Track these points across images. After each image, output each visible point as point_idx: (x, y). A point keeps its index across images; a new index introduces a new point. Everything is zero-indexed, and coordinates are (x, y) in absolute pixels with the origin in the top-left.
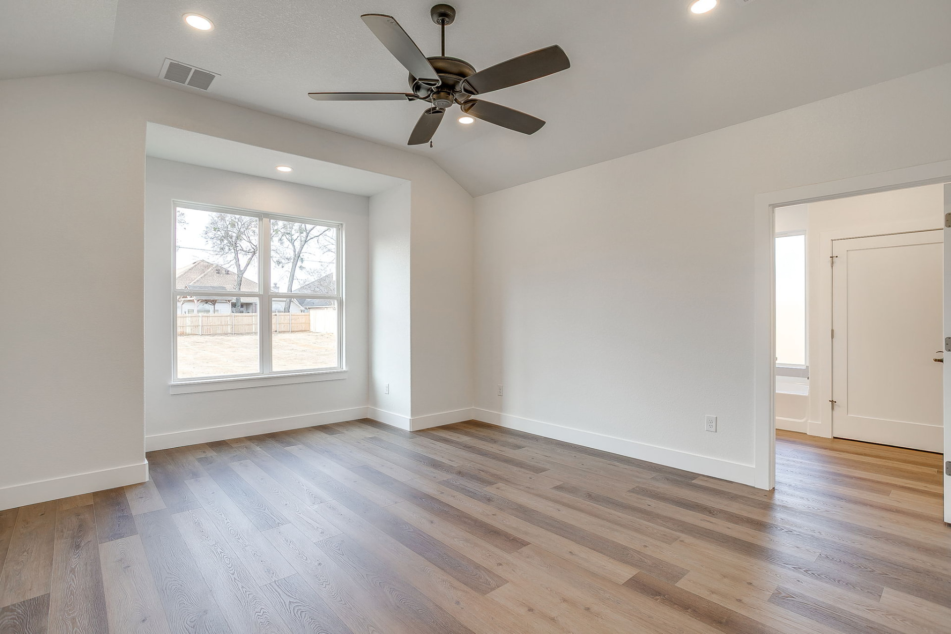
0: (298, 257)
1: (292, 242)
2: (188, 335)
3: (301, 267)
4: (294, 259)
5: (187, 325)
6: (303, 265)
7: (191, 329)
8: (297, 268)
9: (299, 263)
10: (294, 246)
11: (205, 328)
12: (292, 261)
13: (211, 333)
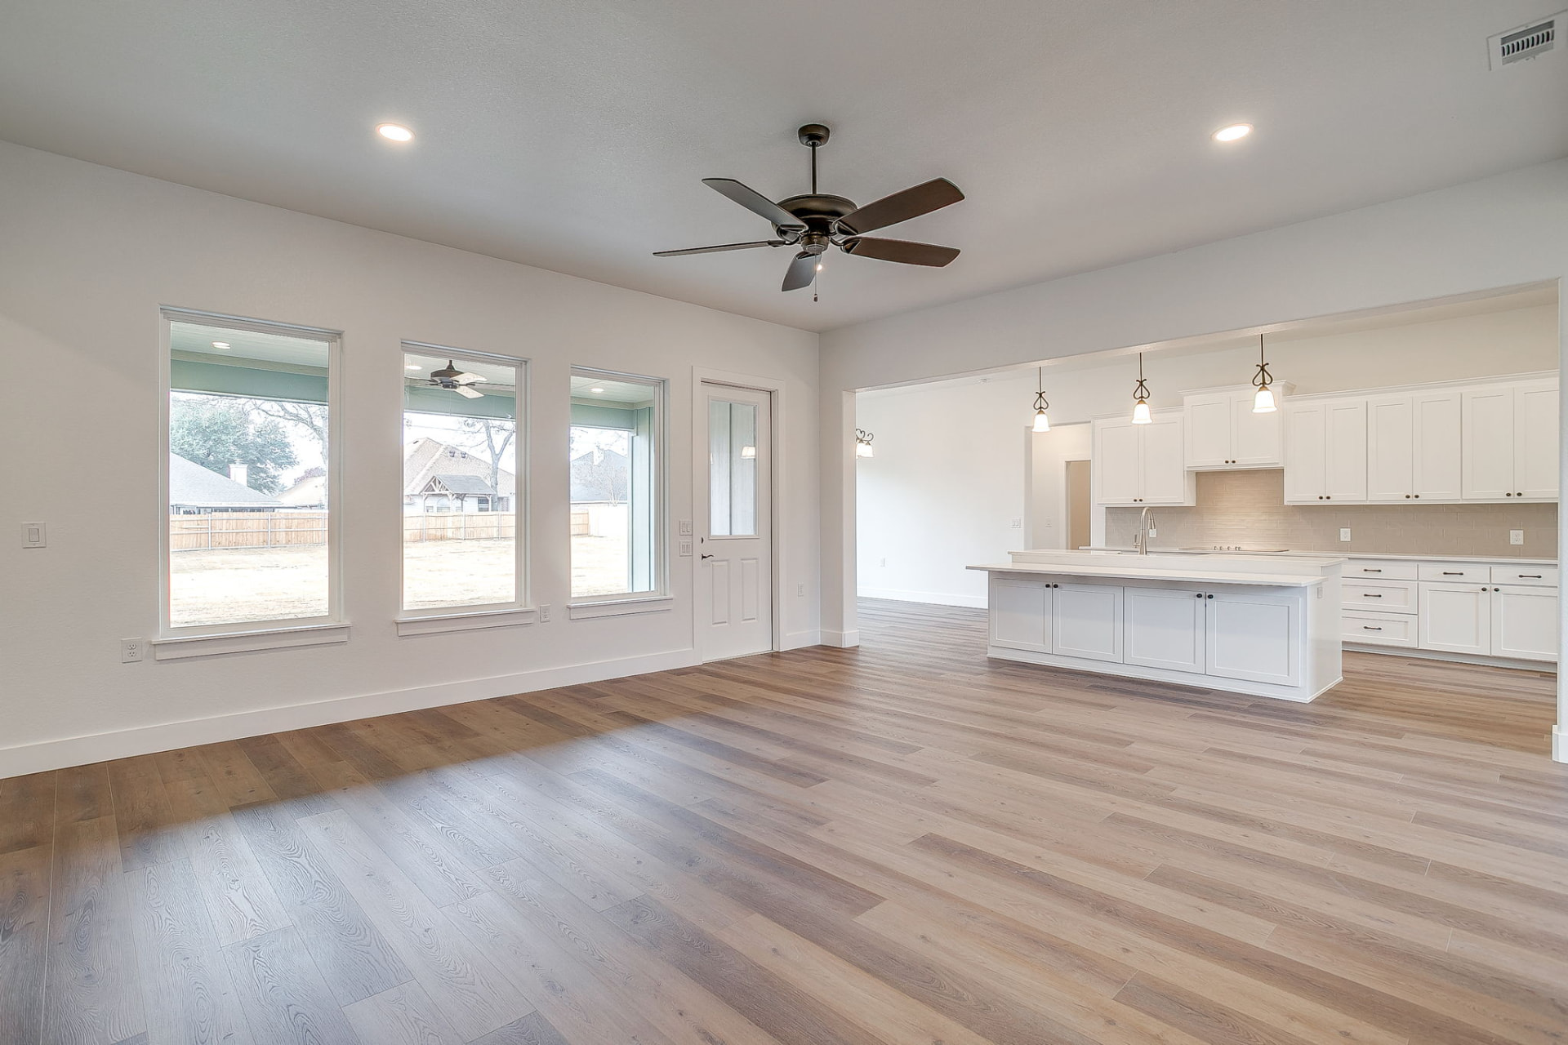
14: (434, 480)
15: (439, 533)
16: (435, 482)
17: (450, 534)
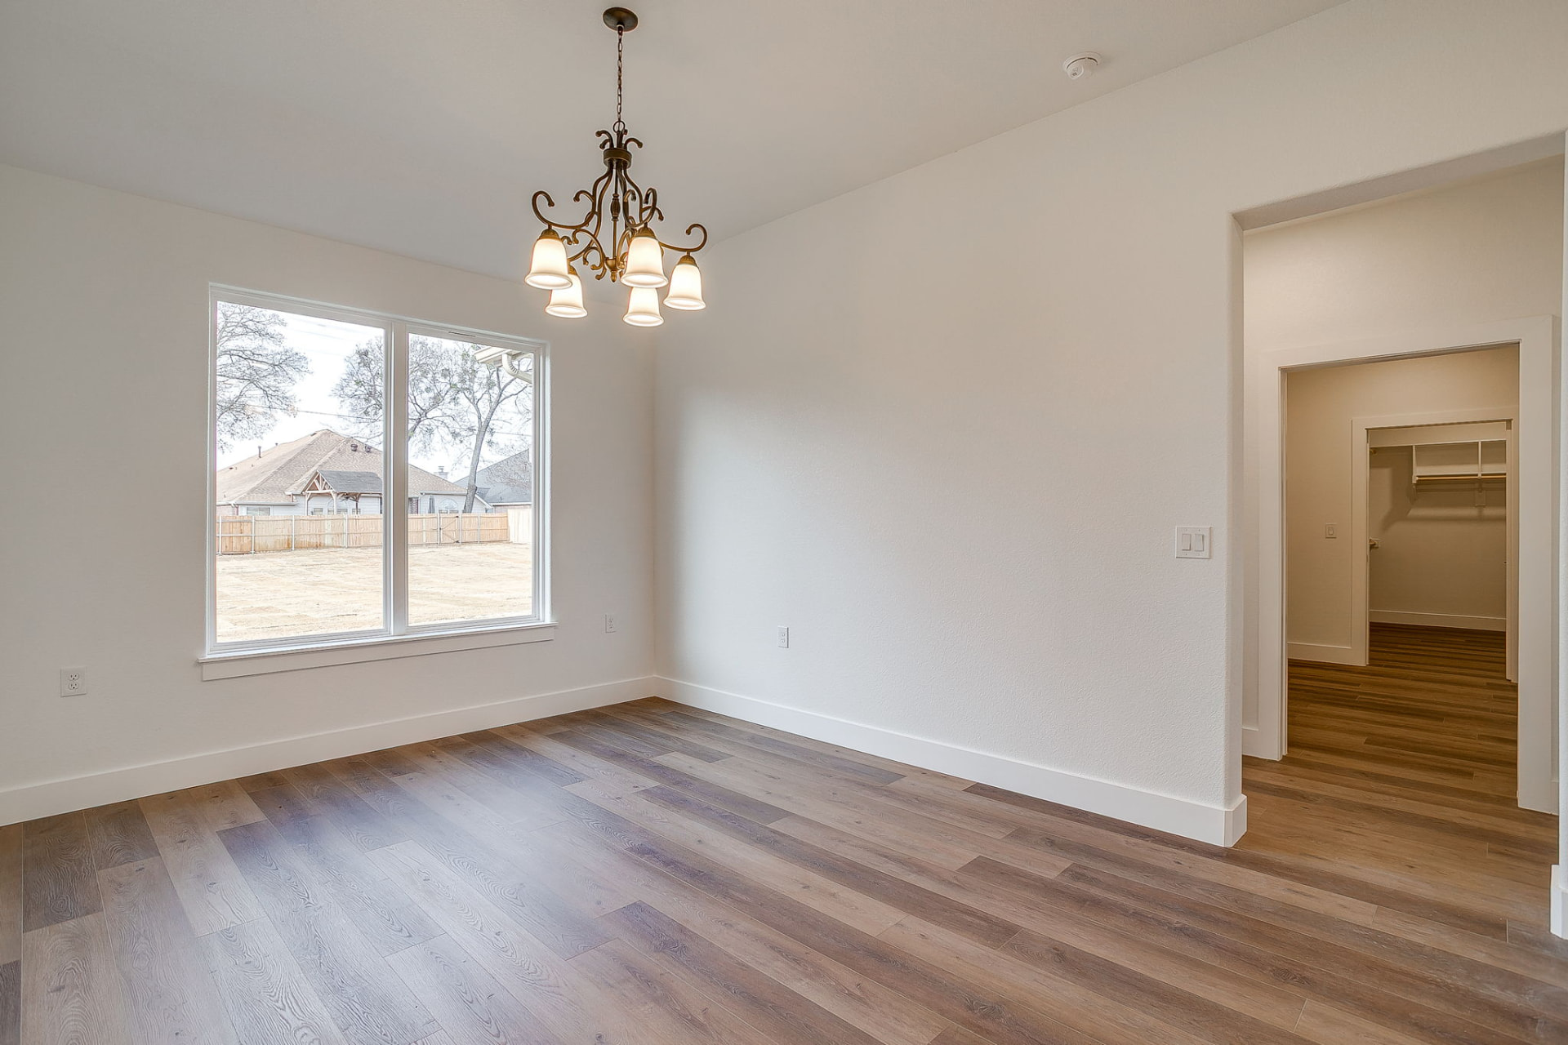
0: (485, 428)
1: (474, 402)
2: (328, 547)
3: (490, 443)
4: (479, 431)
5: (326, 532)
6: (494, 439)
7: (333, 539)
8: (485, 444)
9: (487, 437)
10: (478, 410)
11: (353, 537)
12: (476, 432)
13: (362, 544)
14: (317, 476)
15: (314, 540)
16: (318, 479)
17: (328, 541)
